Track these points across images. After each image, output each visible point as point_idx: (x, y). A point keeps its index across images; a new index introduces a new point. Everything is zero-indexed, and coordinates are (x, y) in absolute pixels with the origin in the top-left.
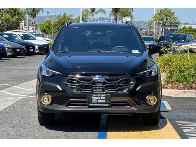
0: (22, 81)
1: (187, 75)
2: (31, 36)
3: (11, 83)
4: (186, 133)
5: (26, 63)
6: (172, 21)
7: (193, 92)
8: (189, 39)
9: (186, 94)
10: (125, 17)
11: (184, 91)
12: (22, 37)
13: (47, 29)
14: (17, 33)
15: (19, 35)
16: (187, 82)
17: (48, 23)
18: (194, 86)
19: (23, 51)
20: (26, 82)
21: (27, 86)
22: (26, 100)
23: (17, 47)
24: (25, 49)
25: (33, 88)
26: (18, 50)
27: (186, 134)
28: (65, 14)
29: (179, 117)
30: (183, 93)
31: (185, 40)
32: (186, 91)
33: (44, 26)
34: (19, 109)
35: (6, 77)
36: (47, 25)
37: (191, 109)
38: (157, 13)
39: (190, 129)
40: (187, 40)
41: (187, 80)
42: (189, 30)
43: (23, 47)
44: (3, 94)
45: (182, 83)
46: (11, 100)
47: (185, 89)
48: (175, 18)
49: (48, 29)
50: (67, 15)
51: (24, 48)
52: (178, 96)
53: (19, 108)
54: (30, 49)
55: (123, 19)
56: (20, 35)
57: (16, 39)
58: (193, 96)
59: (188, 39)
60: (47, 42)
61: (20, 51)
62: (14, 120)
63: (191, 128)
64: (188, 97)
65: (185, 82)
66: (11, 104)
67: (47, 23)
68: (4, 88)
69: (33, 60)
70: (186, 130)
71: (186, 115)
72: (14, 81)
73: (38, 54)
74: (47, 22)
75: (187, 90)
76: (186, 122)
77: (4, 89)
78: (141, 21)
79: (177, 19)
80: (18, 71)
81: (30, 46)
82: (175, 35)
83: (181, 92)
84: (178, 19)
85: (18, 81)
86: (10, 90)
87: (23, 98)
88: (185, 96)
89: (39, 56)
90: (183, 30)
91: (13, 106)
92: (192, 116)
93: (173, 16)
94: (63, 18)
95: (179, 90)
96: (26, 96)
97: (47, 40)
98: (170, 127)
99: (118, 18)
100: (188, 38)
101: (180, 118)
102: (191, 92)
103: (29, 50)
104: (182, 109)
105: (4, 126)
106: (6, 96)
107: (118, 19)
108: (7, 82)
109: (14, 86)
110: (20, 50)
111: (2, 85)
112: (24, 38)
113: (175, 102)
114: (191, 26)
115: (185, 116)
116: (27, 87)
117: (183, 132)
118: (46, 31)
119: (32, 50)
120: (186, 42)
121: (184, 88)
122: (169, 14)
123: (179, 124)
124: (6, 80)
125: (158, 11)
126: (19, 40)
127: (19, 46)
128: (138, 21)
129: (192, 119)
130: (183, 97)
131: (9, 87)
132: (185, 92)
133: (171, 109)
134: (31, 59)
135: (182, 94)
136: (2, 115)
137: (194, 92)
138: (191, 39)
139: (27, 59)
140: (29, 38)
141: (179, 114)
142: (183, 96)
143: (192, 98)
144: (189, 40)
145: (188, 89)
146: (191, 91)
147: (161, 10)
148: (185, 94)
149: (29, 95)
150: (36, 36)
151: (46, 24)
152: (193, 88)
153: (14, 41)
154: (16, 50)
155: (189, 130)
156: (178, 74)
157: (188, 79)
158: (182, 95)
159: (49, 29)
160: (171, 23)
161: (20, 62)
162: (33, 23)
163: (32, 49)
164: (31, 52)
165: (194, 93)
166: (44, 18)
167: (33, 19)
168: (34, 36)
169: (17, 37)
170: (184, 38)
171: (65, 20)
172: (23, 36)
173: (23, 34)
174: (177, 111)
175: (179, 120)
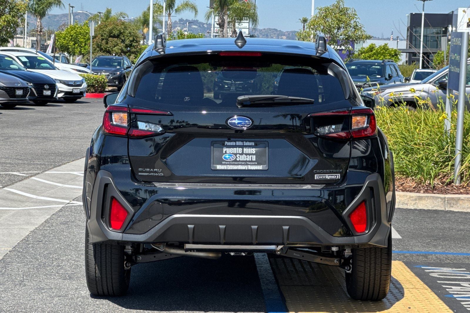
0: (45, 165)
1: (422, 159)
2: (45, 62)
3: (23, 171)
4: (455, 296)
5: (40, 121)
6: (350, 34)
7: (438, 198)
8: (390, 73)
9: (423, 202)
10: (241, 19)
11: (418, 194)
12: (24, 63)
13: (72, 43)
14: (14, 54)
15: (17, 57)
16: (424, 176)
17: (74, 31)
18: (438, 184)
19: (29, 95)
20: (55, 167)
21: (60, 178)
22: (71, 211)
23: (16, 85)
24: (33, 89)
25: (77, 183)
26: (19, 92)
27: (455, 298)
28: (109, 12)
29: (425, 256)
30: (416, 200)
31: (382, 77)
32: (421, 194)
33: (64, 38)
34: (65, 234)
35: (7, 156)
36: (72, 36)
37: (444, 238)
38: (318, 16)
39: (459, 285)
40: (387, 77)
41: (423, 170)
42: (382, 52)
43: (30, 84)
44: (15, 197)
45: (412, 176)
46: (38, 211)
47: (419, 192)
48: (357, 26)
49: (74, 45)
50: (113, 14)
51: (30, 88)
52: (405, 207)
53: (63, 232)
54: (45, 89)
55: (237, 24)
56: (20, 58)
57: (12, 66)
58: (437, 206)
59: (389, 75)
60: (80, 75)
61: (24, 96)
62: (63, 260)
63: (462, 283)
64: (426, 208)
65: (419, 176)
66: (42, 220)
67: (72, 30)
68: (12, 181)
69: (52, 115)
70: (453, 287)
71: (438, 251)
72: (28, 164)
73: (60, 101)
74: (73, 28)
75: (424, 192)
76: (445, 270)
77: (13, 184)
78: (270, 29)
79: (361, 28)
80: (29, 140)
81: (45, 84)
82: (362, 64)
83: (410, 197)
84: (363, 28)
85: (37, 164)
86: (28, 186)
87: (63, 206)
88: (420, 207)
89: (65, 106)
90: (370, 53)
91: (49, 227)
92: (452, 253)
93: (352, 22)
94: (105, 20)
95: (405, 193)
96: (68, 201)
97: (79, 71)
98: (413, 280)
99: (226, 22)
100: (388, 72)
101: (427, 258)
102: (433, 197)
103: (42, 92)
104: (424, 237)
105: (47, 274)
106: (23, 202)
107: (226, 25)
108: (14, 166)
109: (33, 178)
110: (23, 92)
111: (6, 175)
112: (28, 64)
113: (404, 221)
114: (386, 45)
115: (438, 255)
116: (61, 180)
117: (448, 293)
118: (69, 49)
119: (48, 93)
120: (386, 79)
121: (416, 189)
122: (344, 18)
123: (431, 274)
124: (10, 163)
125: (320, 9)
126: (19, 69)
127: (22, 83)
128: (264, 29)
129: (455, 262)
130: (416, 210)
131: (22, 180)
132: (420, 198)
133: (401, 238)
134: (49, 112)
135: (415, 202)
136: (32, 247)
137: (441, 198)
138: (395, 74)
139: (39, 112)
140: (39, 64)
141: (423, 250)
142: (415, 207)
143: (436, 212)
144: (390, 77)
145: (426, 191)
146: (433, 195)
147: (328, 8)
148: (421, 202)
149: (74, 200)
150: (54, 61)
151: (70, 33)
152: (436, 190)
153: (9, 71)
154: (15, 92)
155: (458, 288)
156: (403, 157)
157: (425, 168)
158: (414, 204)
159: (76, 45)
160: (349, 36)
161: (27, 120)
162: (39, 29)
163: (49, 89)
164: (47, 96)
165: (440, 200)
166: (58, 18)
167: (38, 20)
168: (50, 61)
169: (14, 62)
170: (382, 72)
171: (113, 26)
172: (26, 60)
173: (27, 57)
174: (414, 241)
175: (429, 264)
